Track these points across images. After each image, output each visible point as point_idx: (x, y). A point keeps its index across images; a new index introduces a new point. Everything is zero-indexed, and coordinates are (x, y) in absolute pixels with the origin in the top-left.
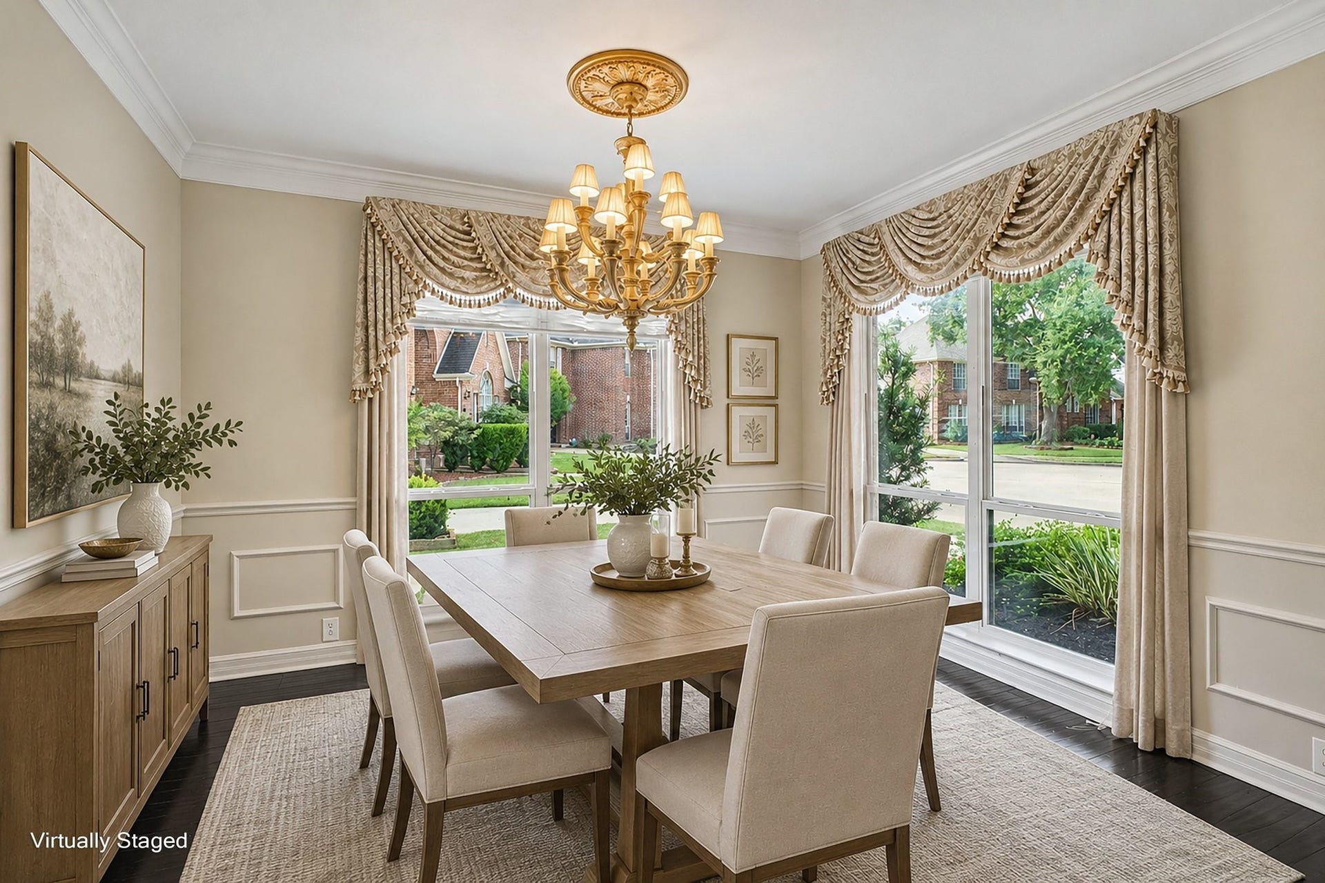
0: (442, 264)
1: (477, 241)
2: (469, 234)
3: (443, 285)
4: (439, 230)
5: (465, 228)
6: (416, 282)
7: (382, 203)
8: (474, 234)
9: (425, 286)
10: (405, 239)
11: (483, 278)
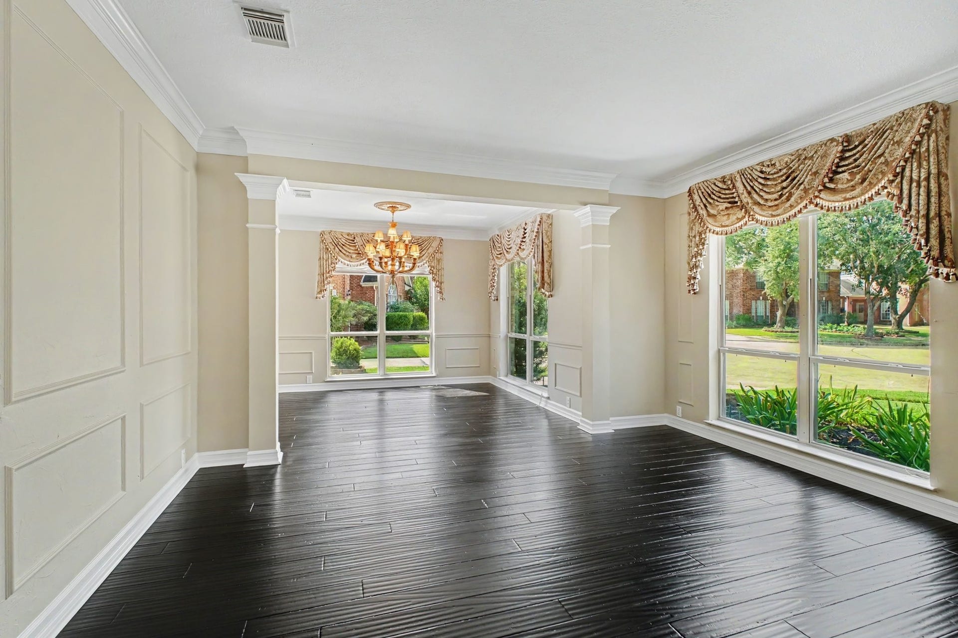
0: (345, 252)
1: (357, 244)
2: (354, 241)
3: (344, 259)
4: (344, 241)
5: (352, 239)
6: (336, 259)
7: (325, 233)
8: (355, 241)
9: (339, 261)
10: (333, 245)
11: (358, 256)
